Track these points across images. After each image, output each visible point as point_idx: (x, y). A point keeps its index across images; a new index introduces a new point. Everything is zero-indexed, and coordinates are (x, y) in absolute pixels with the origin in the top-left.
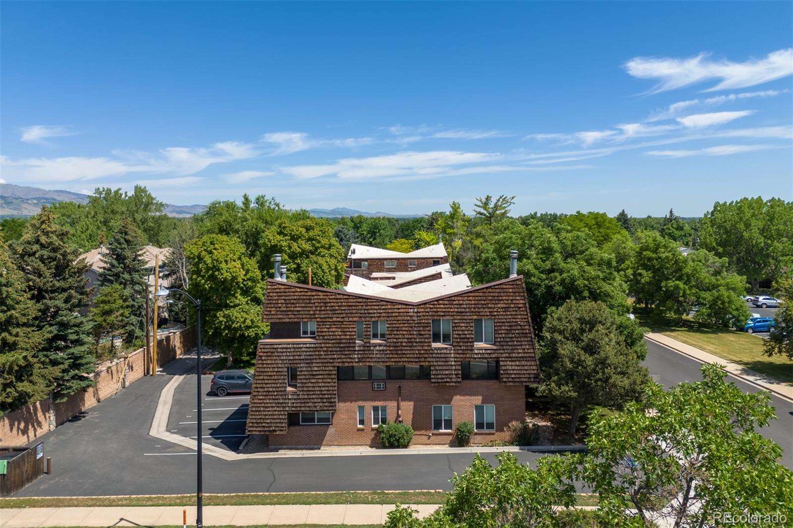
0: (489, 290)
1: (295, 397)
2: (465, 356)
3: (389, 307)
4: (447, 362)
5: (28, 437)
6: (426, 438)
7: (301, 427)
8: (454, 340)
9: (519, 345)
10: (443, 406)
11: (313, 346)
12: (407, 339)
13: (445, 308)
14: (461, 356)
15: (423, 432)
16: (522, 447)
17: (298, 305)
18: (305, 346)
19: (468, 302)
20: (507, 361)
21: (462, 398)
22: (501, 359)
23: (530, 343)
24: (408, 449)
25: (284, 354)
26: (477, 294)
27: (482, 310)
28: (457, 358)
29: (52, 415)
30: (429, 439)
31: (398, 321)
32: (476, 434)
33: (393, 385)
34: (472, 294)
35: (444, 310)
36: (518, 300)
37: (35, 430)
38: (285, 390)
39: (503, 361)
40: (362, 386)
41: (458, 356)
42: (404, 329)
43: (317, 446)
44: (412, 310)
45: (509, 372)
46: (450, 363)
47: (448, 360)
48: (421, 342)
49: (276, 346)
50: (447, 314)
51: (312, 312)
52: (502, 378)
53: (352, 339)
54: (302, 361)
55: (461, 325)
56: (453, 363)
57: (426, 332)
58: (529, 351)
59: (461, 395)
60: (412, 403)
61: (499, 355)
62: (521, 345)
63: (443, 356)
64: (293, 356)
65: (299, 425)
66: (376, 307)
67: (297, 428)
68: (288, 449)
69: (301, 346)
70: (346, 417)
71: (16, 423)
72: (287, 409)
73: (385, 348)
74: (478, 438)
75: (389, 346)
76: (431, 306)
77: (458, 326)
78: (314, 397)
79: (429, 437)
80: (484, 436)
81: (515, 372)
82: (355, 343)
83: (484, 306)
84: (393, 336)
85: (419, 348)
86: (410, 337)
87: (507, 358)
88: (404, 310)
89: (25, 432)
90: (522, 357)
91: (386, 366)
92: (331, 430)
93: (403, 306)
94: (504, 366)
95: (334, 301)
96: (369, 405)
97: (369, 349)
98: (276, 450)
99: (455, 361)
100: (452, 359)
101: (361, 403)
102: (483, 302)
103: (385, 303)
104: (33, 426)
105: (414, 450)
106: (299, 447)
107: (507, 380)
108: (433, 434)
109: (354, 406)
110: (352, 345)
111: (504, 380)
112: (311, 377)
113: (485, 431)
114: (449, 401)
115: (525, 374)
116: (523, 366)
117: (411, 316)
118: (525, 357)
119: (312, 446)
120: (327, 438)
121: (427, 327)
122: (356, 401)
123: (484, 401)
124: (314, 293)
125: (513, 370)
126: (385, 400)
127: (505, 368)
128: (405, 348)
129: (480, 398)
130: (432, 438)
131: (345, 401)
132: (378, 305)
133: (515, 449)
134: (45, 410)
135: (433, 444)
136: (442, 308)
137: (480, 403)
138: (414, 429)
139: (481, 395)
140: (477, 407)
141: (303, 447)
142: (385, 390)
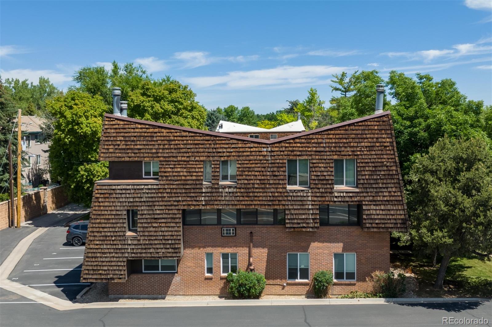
0: (352, 127)
1: (136, 242)
2: (323, 199)
3: (240, 145)
4: (303, 205)
6: (280, 288)
7: (143, 275)
8: (312, 182)
9: (384, 188)
10: (299, 254)
11: (155, 187)
12: (260, 180)
13: (302, 147)
14: (319, 199)
15: (278, 281)
16: (388, 299)
17: (138, 143)
18: (146, 187)
19: (328, 141)
20: (371, 205)
21: (320, 245)
22: (364, 203)
23: (397, 185)
24: (260, 300)
25: (123, 196)
26: (339, 132)
27: (343, 149)
28: (314, 201)
30: (283, 289)
31: (250, 160)
32: (335, 284)
33: (243, 231)
34: (332, 132)
35: (300, 149)
36: (384, 138)
38: (125, 235)
39: (366, 205)
40: (210, 231)
41: (315, 199)
42: (256, 169)
43: (161, 294)
44: (265, 150)
45: (373, 217)
46: (307, 207)
47: (305, 203)
48: (275, 184)
49: (114, 187)
50: (304, 153)
51: (154, 151)
52: (366, 223)
53: (199, 180)
54: (143, 204)
55: (320, 165)
56: (310, 207)
57: (281, 173)
58: (396, 194)
59: (319, 242)
60: (266, 250)
61: (362, 199)
62: (387, 188)
63: (299, 199)
64: (134, 198)
65: (141, 272)
66: (227, 146)
67: (140, 276)
68: (129, 298)
69: (143, 187)
70: (192, 265)
72: (126, 255)
73: (235, 190)
74: (337, 289)
75: (240, 188)
76: (287, 145)
77: (317, 167)
78: (156, 242)
79: (284, 287)
80: (344, 287)
81: (380, 217)
82: (202, 184)
83: (346, 145)
84: (244, 177)
85: (272, 190)
86: (263, 178)
87: (371, 201)
88: (257, 149)
90: (388, 201)
91: (237, 209)
92: (177, 279)
93: (256, 145)
94: (368, 210)
95: (179, 138)
96: (217, 252)
97: (217, 191)
98: (116, 300)
99: (312, 205)
100: (309, 203)
101: (209, 250)
102: (345, 141)
103: (235, 142)
105: (266, 301)
106: (142, 296)
107: (370, 225)
108: (288, 284)
109: (201, 252)
110: (198, 186)
111: (367, 225)
112: (154, 221)
113: (345, 281)
114: (305, 249)
115: (390, 219)
116: (389, 210)
117: (265, 156)
118: (392, 201)
119: (155, 296)
120: (172, 287)
121: (282, 167)
122: (204, 247)
123: (345, 249)
124: (156, 130)
125: (378, 215)
126: (236, 246)
127: (369, 212)
128: (257, 190)
129: (341, 245)
130: (286, 288)
131: (193, 247)
132: (228, 144)
135: (288, 295)
136: (299, 147)
137: (340, 251)
138: (267, 278)
139: (341, 242)
140: (336, 255)
141: (146, 296)
142: (235, 236)
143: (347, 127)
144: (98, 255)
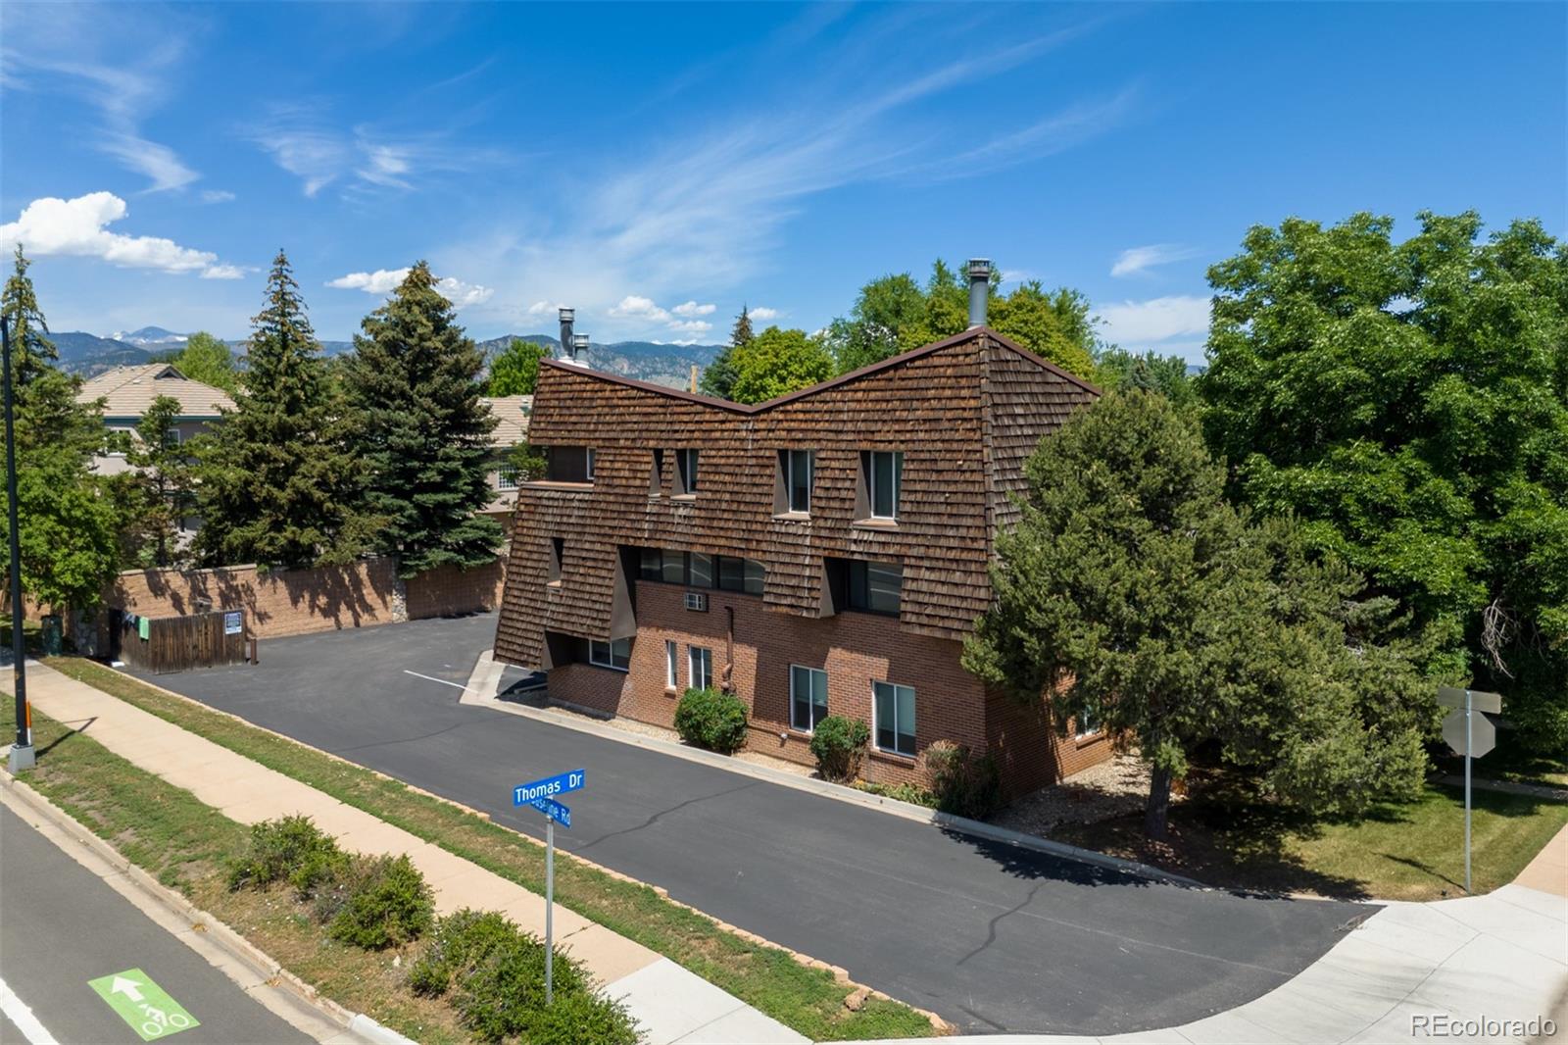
0: (901, 373)
1: (557, 600)
2: (832, 544)
3: (707, 417)
4: (796, 555)
5: (337, 621)
6: (776, 742)
7: (587, 668)
8: (815, 502)
9: (952, 526)
10: (811, 670)
11: (587, 497)
12: (731, 493)
13: (806, 421)
14: (826, 544)
15: (773, 726)
17: (575, 411)
18: (578, 497)
19: (853, 405)
20: (919, 567)
21: (846, 656)
22: (906, 561)
23: (979, 522)
24: (731, 758)
25: (550, 511)
26: (874, 384)
27: (879, 426)
28: (817, 548)
29: (396, 600)
30: (782, 745)
31: (720, 450)
32: (873, 757)
33: (719, 601)
34: (864, 385)
35: (803, 426)
36: (964, 398)
37: (356, 616)
38: (545, 585)
39: (911, 566)
40: (671, 596)
41: (817, 543)
42: (725, 469)
43: (605, 709)
44: (745, 425)
45: (921, 597)
46: (800, 560)
47: (799, 551)
48: (753, 503)
49: (539, 494)
50: (810, 435)
51: (592, 427)
52: (905, 612)
53: (644, 487)
54: (571, 529)
55: (834, 464)
56: (807, 561)
57: (765, 480)
58: (975, 545)
59: (851, 649)
60: (753, 652)
61: (904, 550)
62: (957, 527)
63: (790, 540)
64: (562, 516)
65: (586, 662)
66: (686, 418)
67: (584, 669)
68: (568, 708)
69: (572, 496)
70: (649, 662)
71: (307, 596)
72: (544, 622)
73: (692, 513)
74: (877, 772)
75: (700, 509)
76: (781, 417)
77: (827, 468)
78: (581, 604)
79: (783, 742)
80: (891, 768)
81: (934, 600)
82: (646, 496)
83: (885, 417)
84: (708, 484)
85: (749, 517)
86: (736, 489)
87: (922, 558)
88: (730, 426)
89: (330, 611)
90: (956, 561)
91: (713, 555)
92: (628, 685)
93: (731, 417)
94: (914, 580)
95: (626, 402)
96: (683, 640)
97: (667, 511)
99: (812, 556)
100: (807, 551)
101: (671, 635)
102: (884, 405)
103: (699, 408)
104: (351, 607)
105: (747, 764)
106: (586, 709)
107: (914, 619)
108: (791, 737)
109: (661, 637)
110: (641, 501)
111: (908, 618)
112: (581, 562)
113: (895, 755)
114: (820, 660)
115: (957, 608)
116: (956, 585)
117: (742, 440)
118: (965, 561)
119: (600, 712)
120: (623, 701)
121: (768, 466)
122: (664, 628)
123: (892, 674)
124: (597, 386)
125: (932, 594)
126: (709, 635)
127: (913, 586)
128: (726, 516)
129: (884, 662)
130: (787, 744)
131: (649, 625)
132: (689, 414)
134: (383, 591)
135: (789, 761)
136: (801, 421)
137: (882, 676)
138: (756, 715)
139: (886, 656)
140: (881, 689)
141: (591, 710)
142: (707, 611)
143: (891, 373)
144: (515, 616)
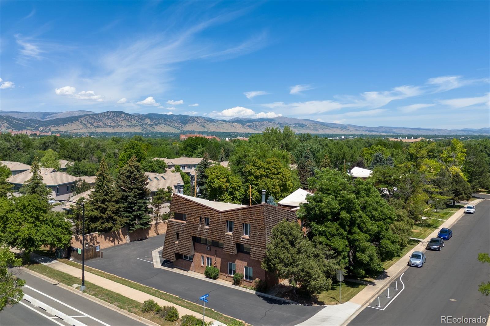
0: (250, 209)
1: (177, 246)
2: (237, 240)
3: (211, 212)
4: (230, 242)
5: (115, 243)
6: (225, 277)
7: (184, 260)
8: (233, 232)
10: (232, 263)
11: (184, 225)
14: (236, 240)
15: (224, 274)
16: (257, 292)
17: (181, 206)
18: (182, 224)
19: (241, 214)
21: (239, 261)
23: (264, 239)
24: (216, 281)
25: (175, 227)
26: (245, 211)
27: (246, 219)
29: (127, 237)
31: (214, 219)
32: (244, 281)
33: (213, 249)
34: (243, 210)
36: (261, 216)
37: (119, 242)
38: (174, 242)
39: (252, 246)
40: (203, 246)
41: (234, 240)
42: (215, 223)
43: (187, 269)
44: (219, 215)
45: (254, 252)
46: (231, 243)
48: (221, 231)
49: (173, 223)
51: (185, 210)
53: (197, 224)
54: (181, 231)
55: (237, 225)
56: (232, 243)
57: (224, 226)
59: (239, 260)
60: (220, 259)
61: (251, 243)
62: (260, 240)
63: (229, 239)
64: (178, 228)
66: (207, 211)
67: (182, 260)
68: (179, 268)
70: (197, 260)
72: (174, 251)
73: (208, 231)
74: (245, 283)
75: (210, 230)
76: (227, 214)
78: (183, 247)
79: (227, 277)
80: (248, 283)
81: (256, 253)
82: (198, 226)
83: (247, 217)
84: (211, 225)
85: (220, 233)
86: (218, 227)
87: (254, 245)
88: (217, 214)
89: (113, 241)
90: (260, 246)
91: (212, 240)
92: (193, 264)
93: (216, 212)
94: (253, 249)
95: (193, 206)
96: (205, 256)
97: (202, 230)
98: (173, 268)
100: (232, 241)
101: (203, 255)
102: (247, 215)
103: (210, 210)
104: (117, 240)
105: (220, 282)
107: (252, 256)
109: (200, 255)
111: (251, 256)
112: (183, 238)
113: (249, 280)
114: (234, 262)
115: (260, 255)
116: (260, 250)
117: (219, 218)
118: (262, 246)
119: (185, 269)
120: (191, 267)
121: (224, 223)
122: (201, 253)
123: (248, 265)
124: (187, 202)
125: (256, 252)
126: (211, 255)
128: (215, 232)
129: (246, 263)
131: (197, 252)
133: (254, 292)
134: (124, 235)
135: (228, 281)
136: (230, 215)
137: (246, 265)
138: (220, 272)
139: (247, 262)
140: (246, 267)
141: (184, 269)
142: (211, 250)
143: (248, 209)
144: (167, 249)
